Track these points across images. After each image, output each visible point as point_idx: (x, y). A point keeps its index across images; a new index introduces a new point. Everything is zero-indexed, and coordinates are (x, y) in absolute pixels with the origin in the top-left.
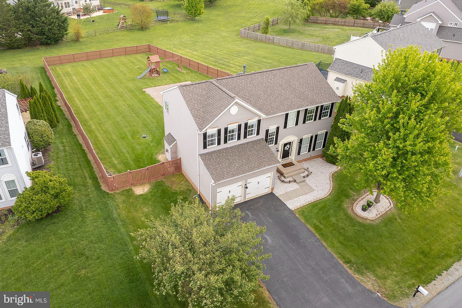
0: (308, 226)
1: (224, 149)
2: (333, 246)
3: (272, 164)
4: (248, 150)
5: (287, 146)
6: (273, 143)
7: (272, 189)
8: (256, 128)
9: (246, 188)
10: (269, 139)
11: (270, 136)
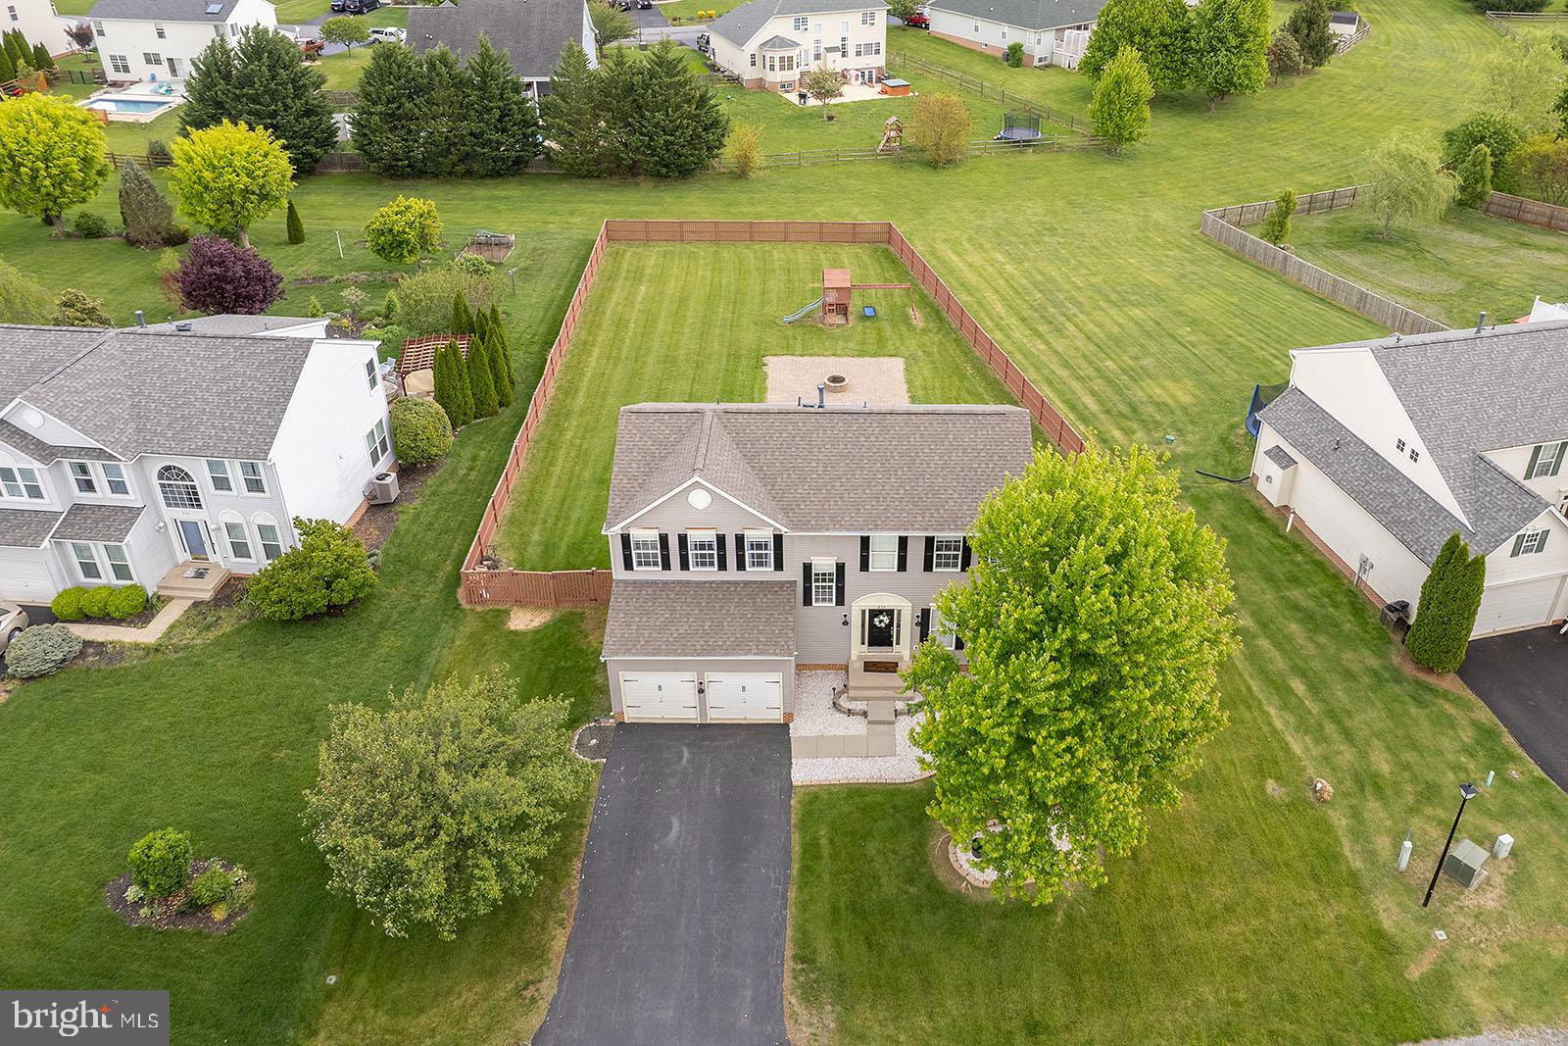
0: (796, 837)
1: (680, 582)
2: (804, 907)
3: (771, 654)
4: (736, 600)
5: (881, 618)
6: (831, 600)
7: (789, 716)
8: (772, 552)
9: (701, 691)
10: (817, 587)
11: (817, 580)
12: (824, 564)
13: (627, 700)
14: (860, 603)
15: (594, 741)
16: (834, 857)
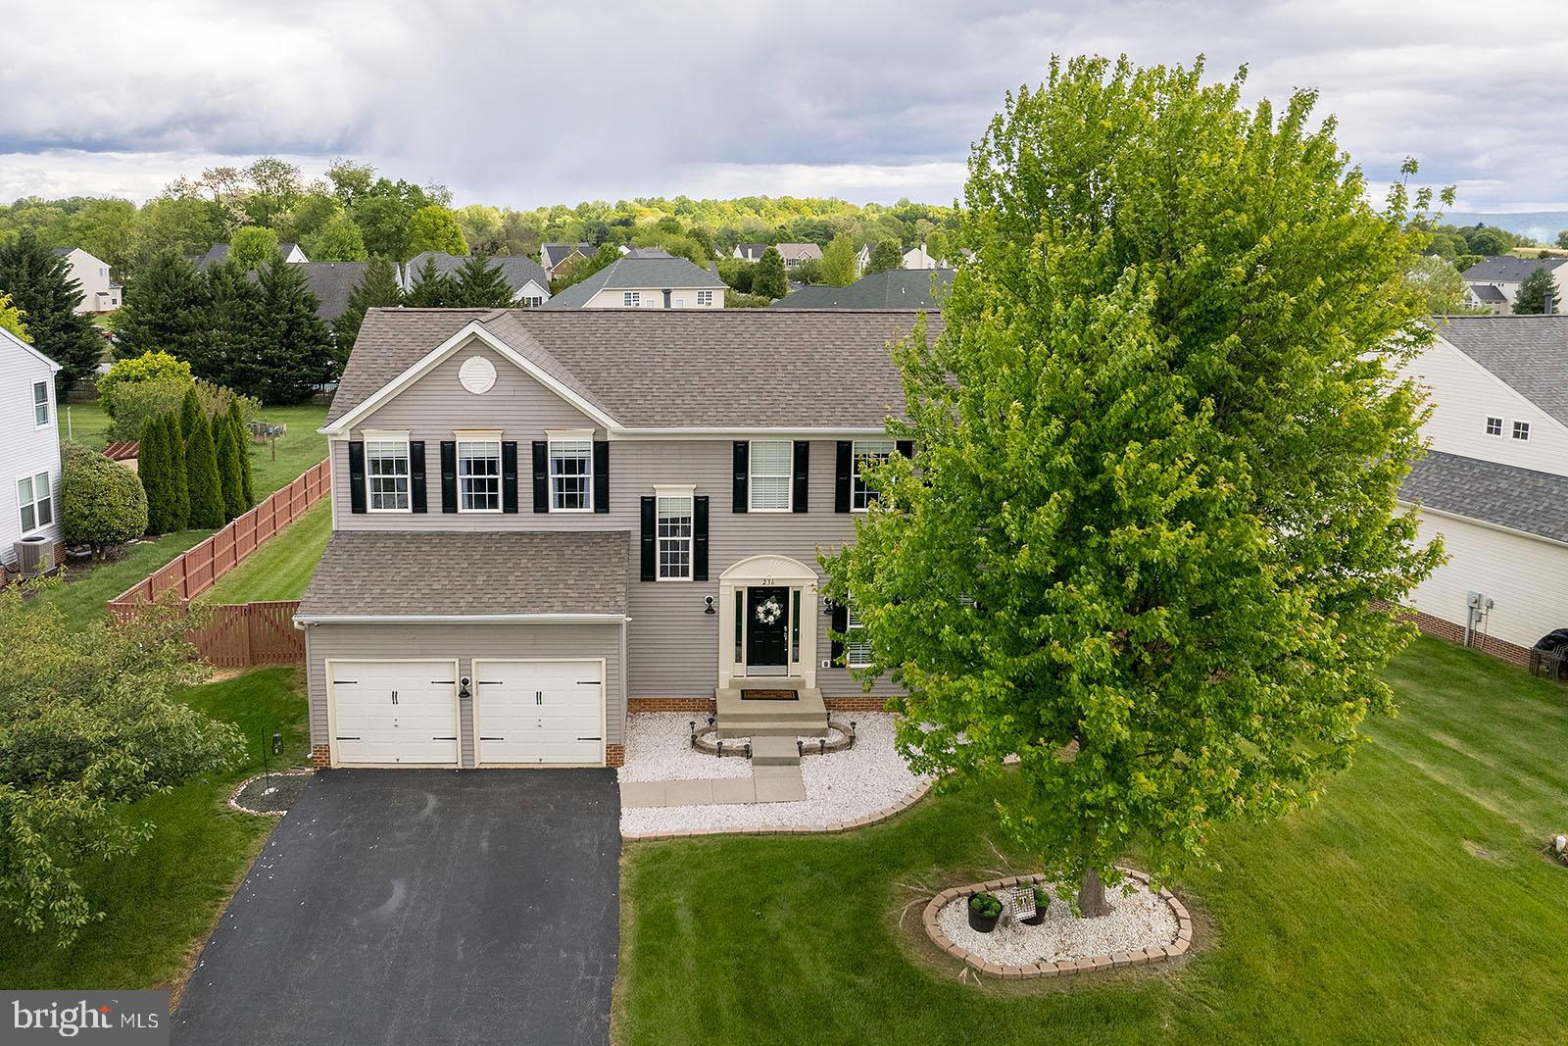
0: (629, 907)
1: (440, 532)
4: (532, 553)
5: (769, 605)
6: (685, 573)
7: (616, 753)
8: (592, 476)
9: (464, 694)
10: (664, 544)
11: (663, 533)
12: (675, 500)
13: (337, 726)
14: (735, 575)
15: (272, 790)
16: (705, 933)
